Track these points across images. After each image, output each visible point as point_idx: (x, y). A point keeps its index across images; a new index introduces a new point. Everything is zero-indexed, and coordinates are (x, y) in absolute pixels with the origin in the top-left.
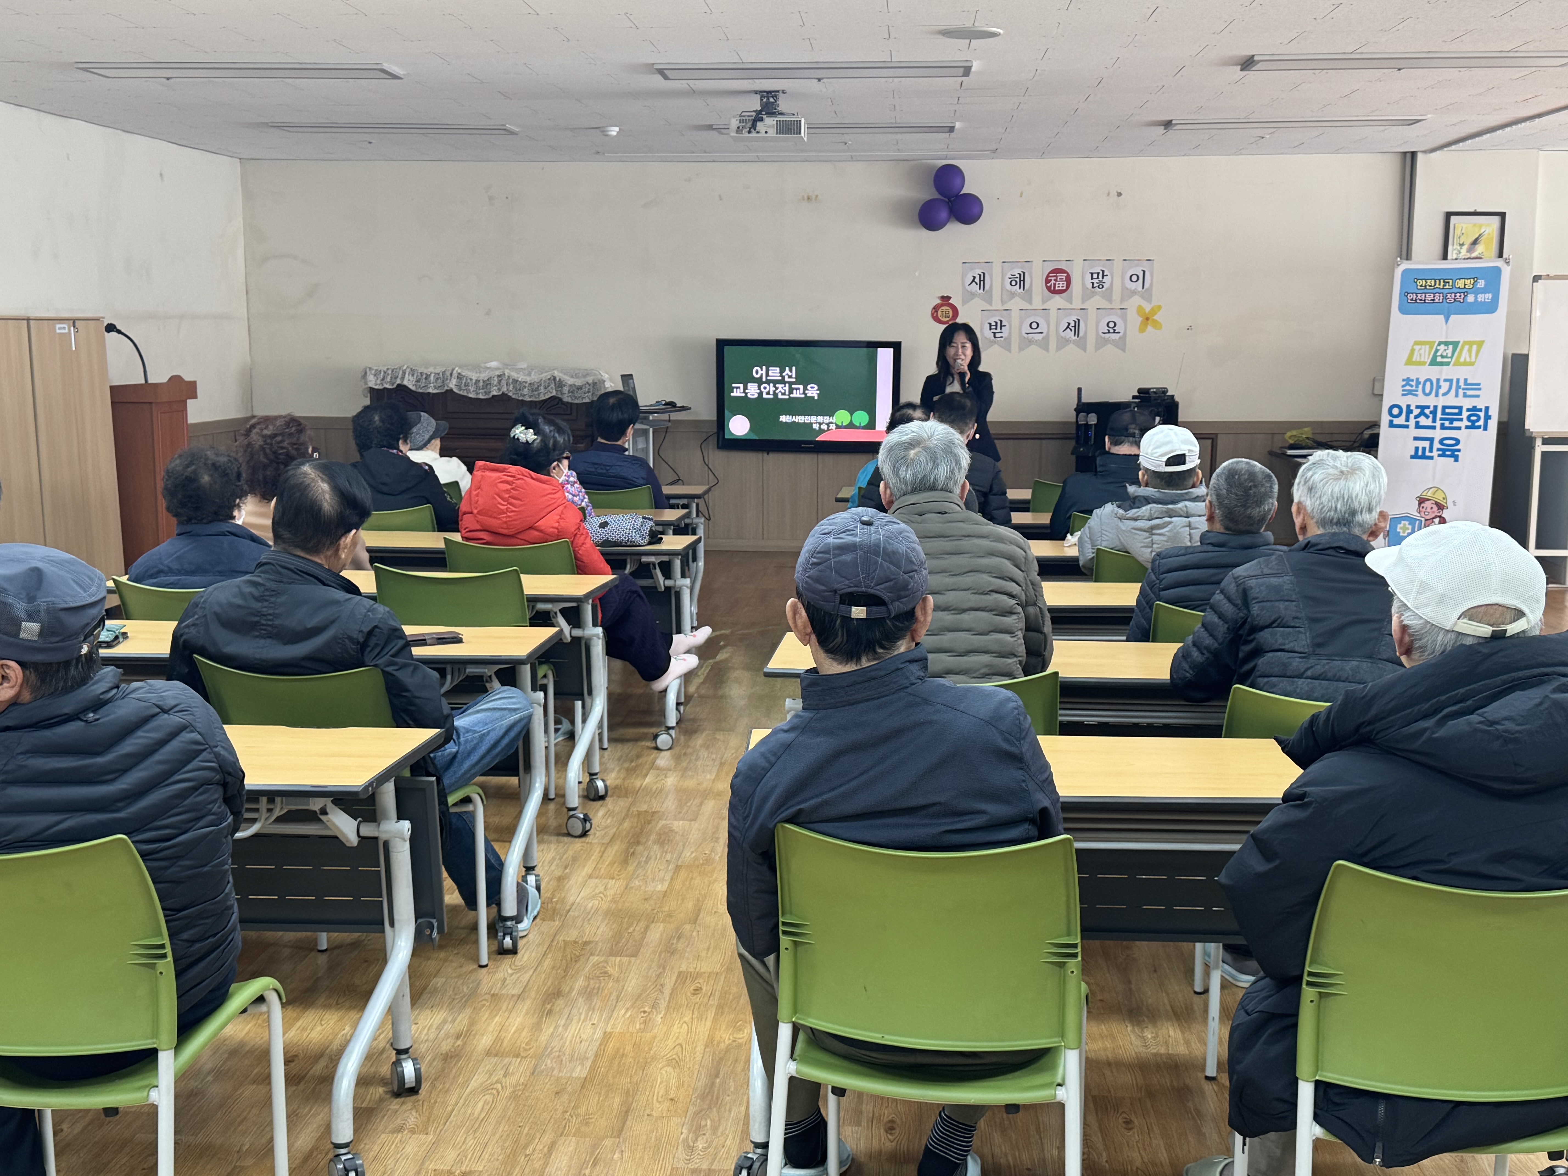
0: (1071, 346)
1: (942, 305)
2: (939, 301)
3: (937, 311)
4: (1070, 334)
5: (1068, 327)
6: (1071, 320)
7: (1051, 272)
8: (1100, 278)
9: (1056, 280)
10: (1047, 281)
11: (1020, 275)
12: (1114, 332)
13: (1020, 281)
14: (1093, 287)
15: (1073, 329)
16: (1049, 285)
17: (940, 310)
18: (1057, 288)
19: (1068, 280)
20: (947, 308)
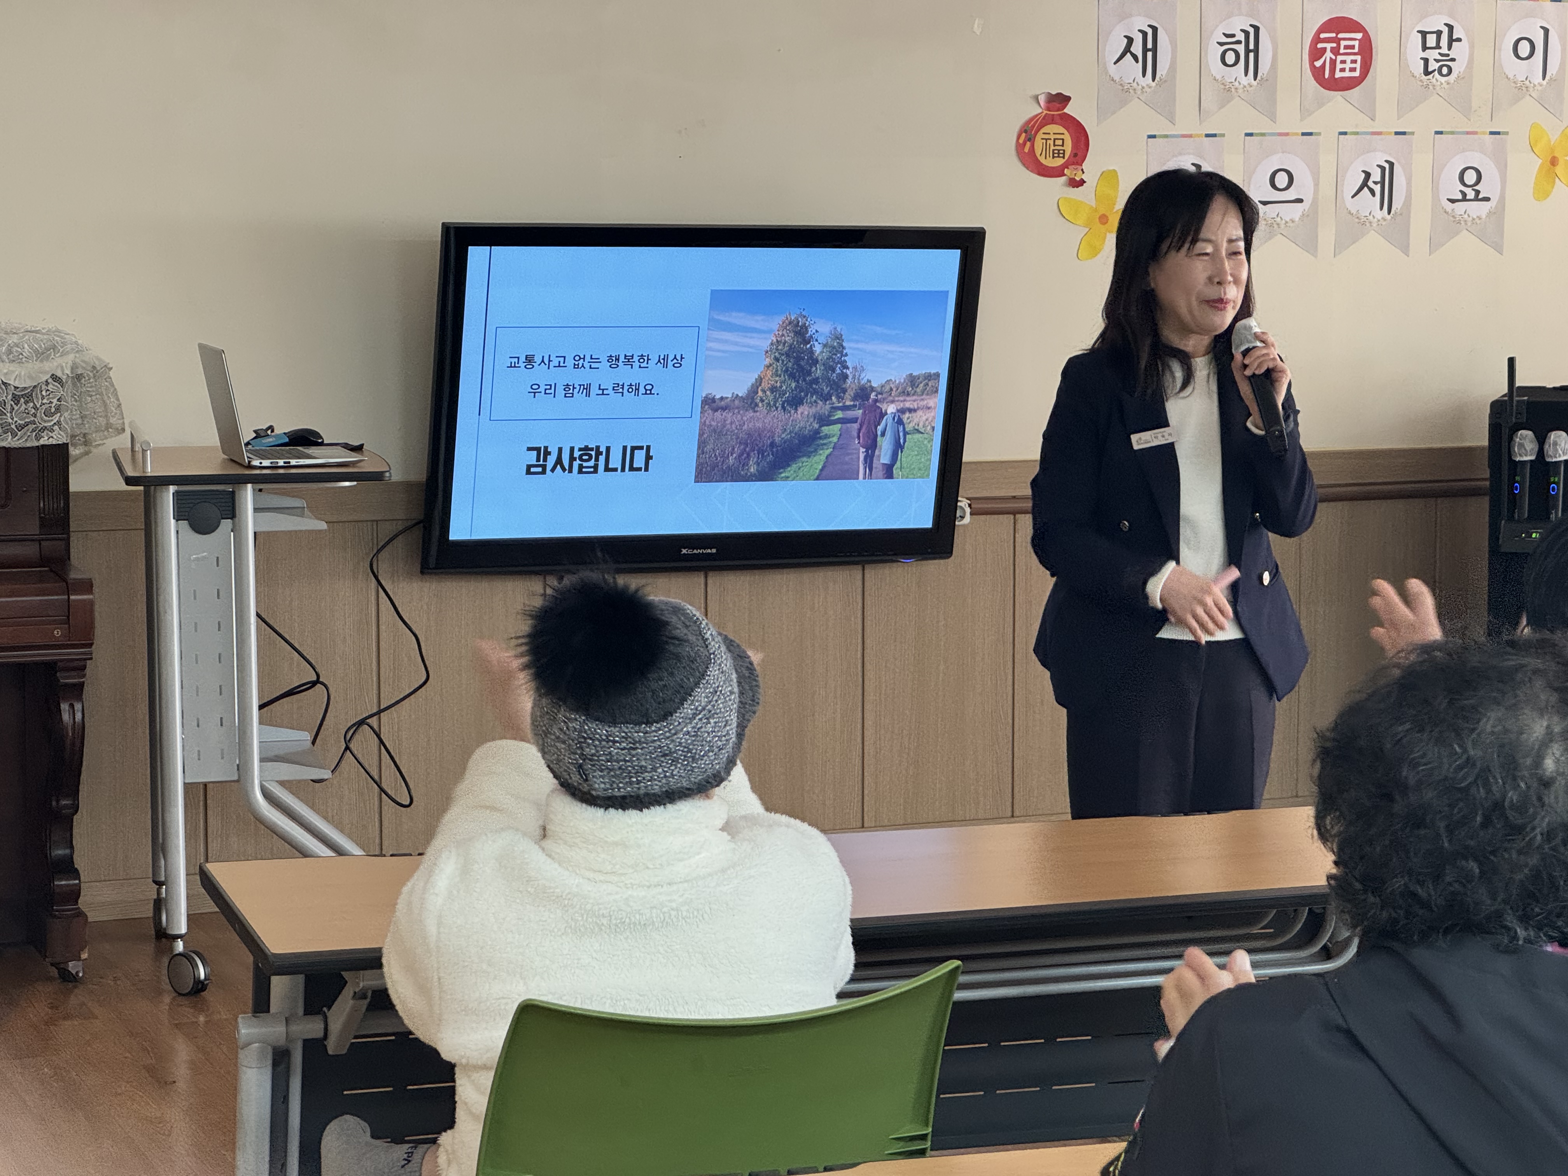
0: (1373, 241)
1: (1047, 120)
2: (1036, 110)
3: (1031, 139)
4: (1369, 203)
5: (1365, 184)
6: (1373, 162)
7: (1322, 29)
9: (1336, 51)
10: (1316, 53)
11: (1247, 34)
12: (1476, 199)
13: (1247, 51)
14: (1427, 73)
15: (1377, 189)
16: (1318, 64)
17: (1040, 135)
18: (1338, 75)
19: (1366, 50)
20: (1059, 129)
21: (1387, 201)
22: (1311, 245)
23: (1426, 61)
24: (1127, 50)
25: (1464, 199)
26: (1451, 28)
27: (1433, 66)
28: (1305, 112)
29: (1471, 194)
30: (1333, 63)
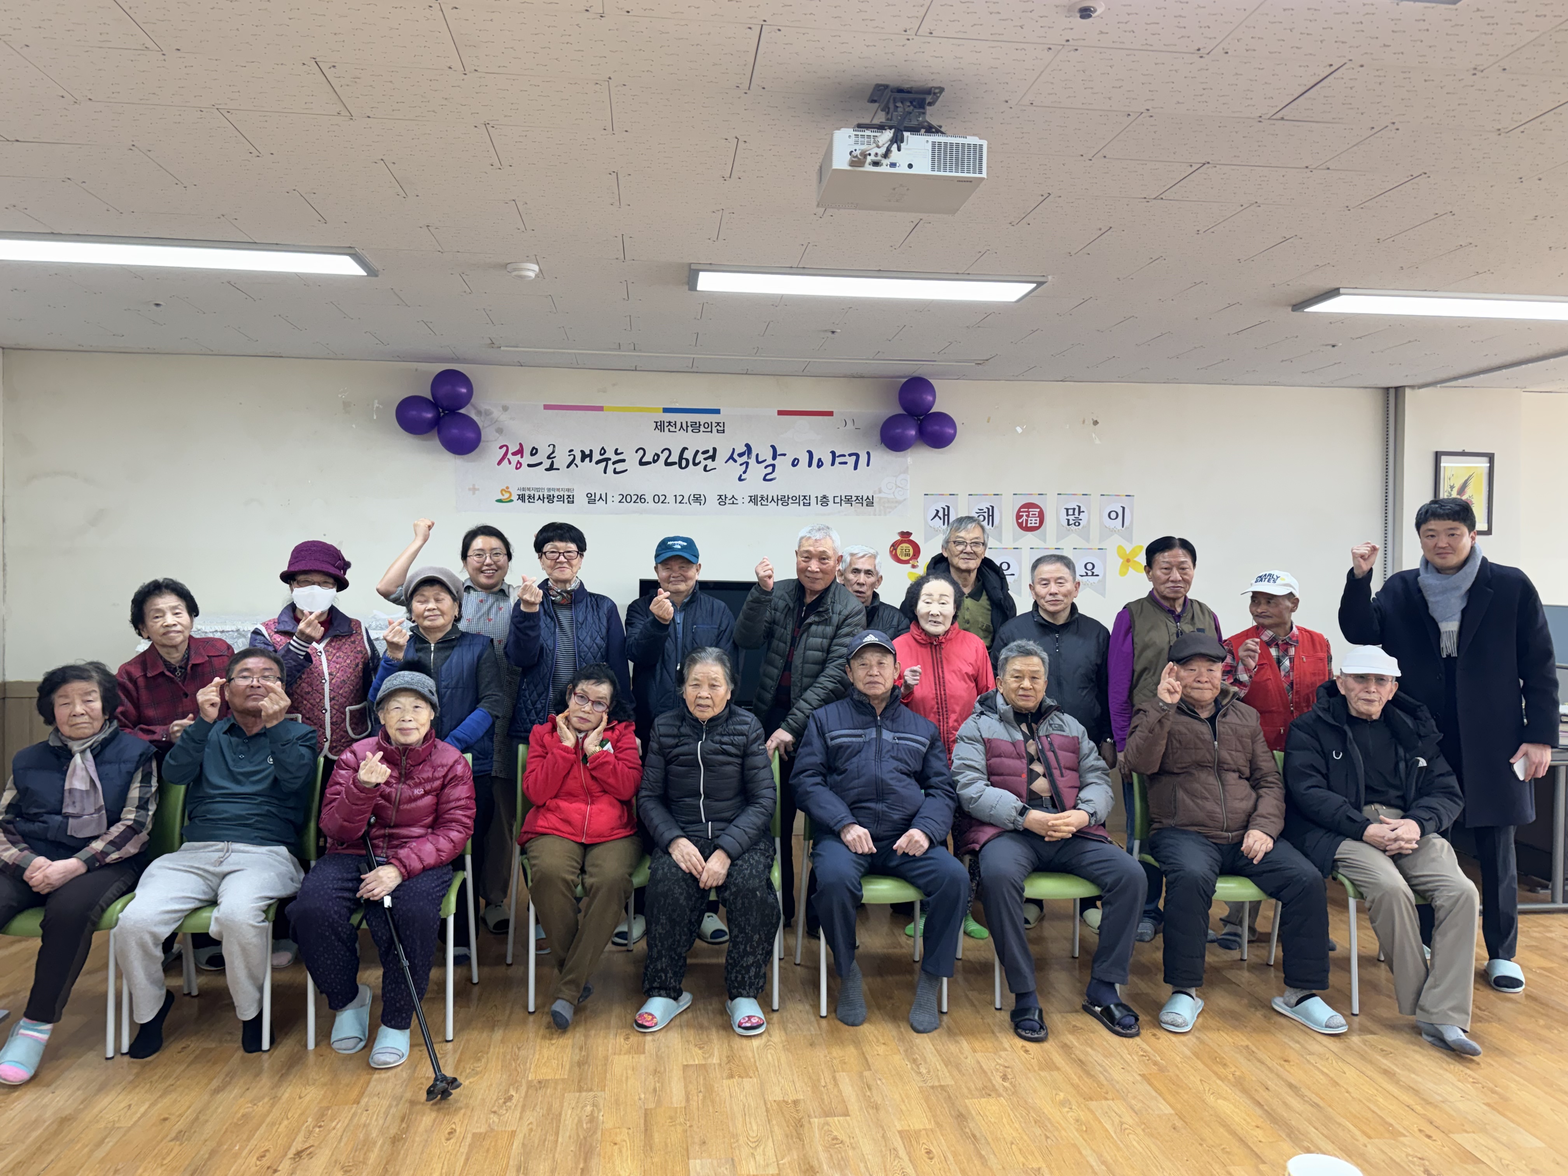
1: (901, 542)
2: (898, 538)
3: (896, 550)
7: (1022, 507)
9: (1028, 516)
10: (1019, 517)
11: (988, 509)
12: (1093, 575)
13: (989, 516)
14: (1069, 524)
16: (1020, 521)
17: (899, 547)
18: (1029, 525)
19: (1041, 516)
20: (908, 545)
23: (1068, 520)
24: (937, 515)
25: (1087, 575)
26: (1079, 507)
27: (1071, 522)
28: (1015, 540)
29: (1090, 573)
30: (1027, 521)
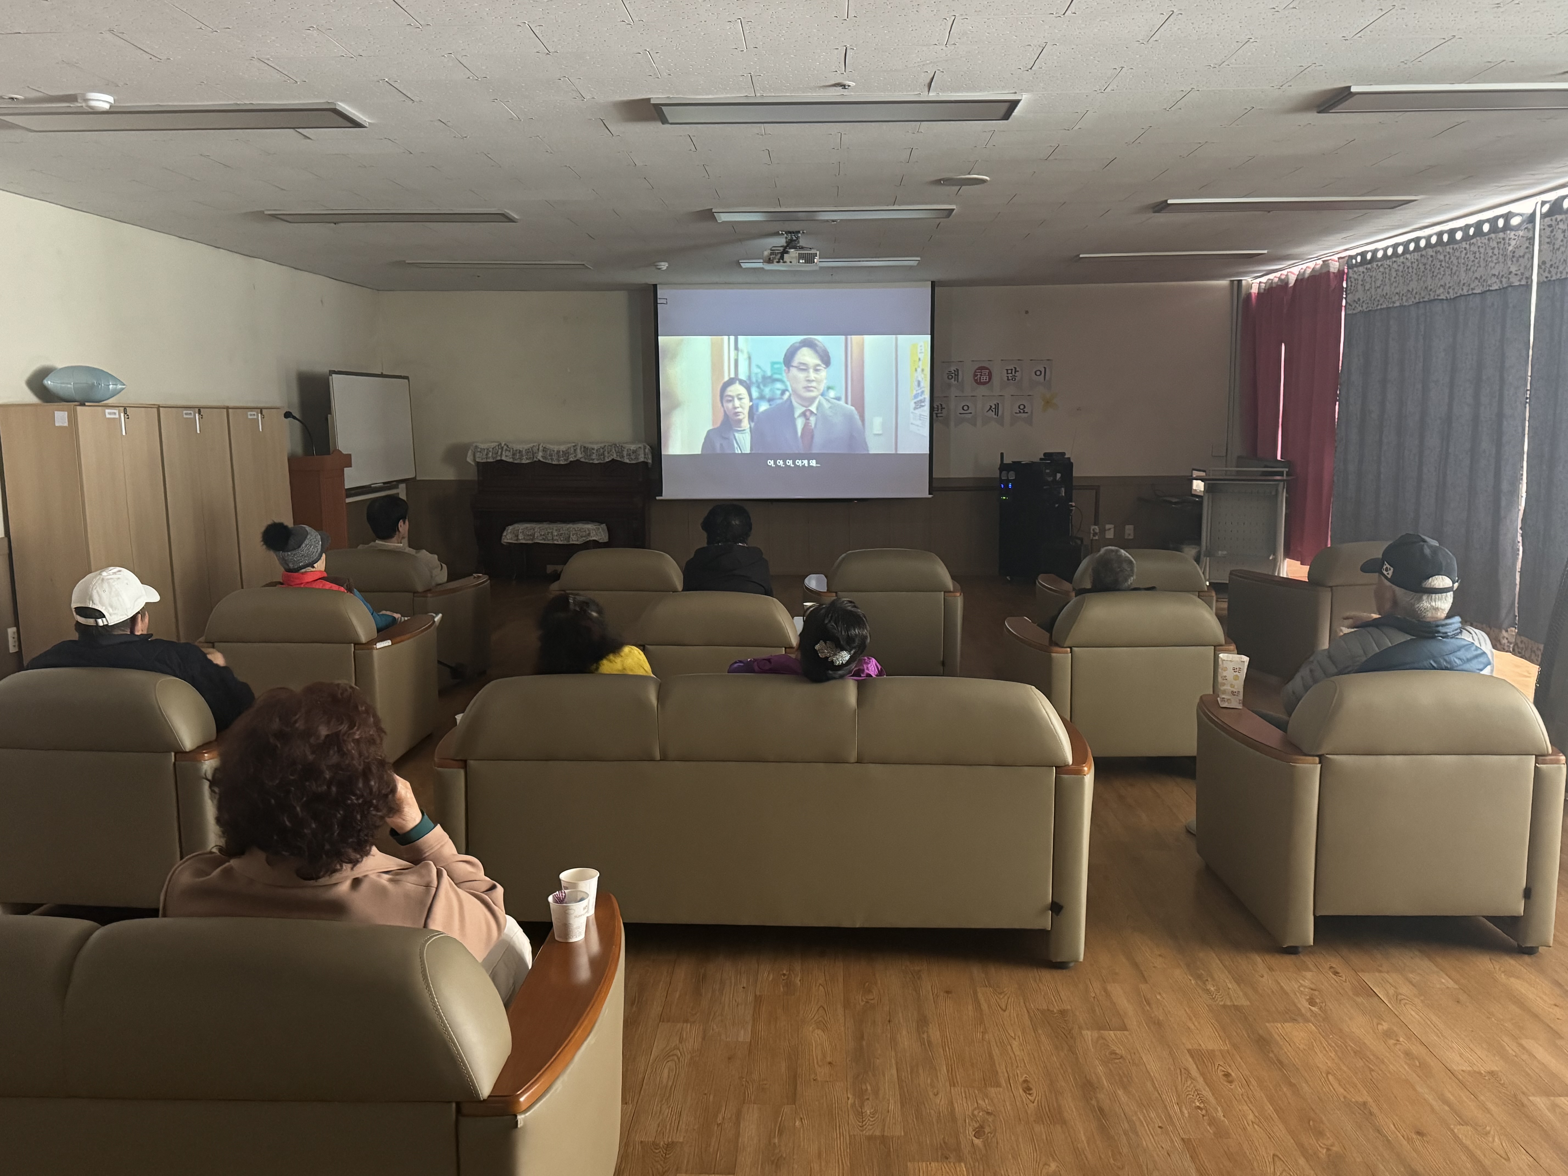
0: (993, 422)
4: (991, 414)
5: (990, 409)
6: (993, 403)
7: (977, 369)
8: (1014, 374)
9: (981, 375)
10: (975, 375)
11: (955, 371)
12: (1024, 412)
13: (955, 375)
14: (1008, 380)
15: (994, 410)
16: (976, 378)
18: (982, 381)
19: (990, 375)
21: (997, 414)
22: (975, 425)
23: (1008, 377)
25: (1020, 412)
26: (1015, 368)
27: (1010, 378)
28: (972, 391)
